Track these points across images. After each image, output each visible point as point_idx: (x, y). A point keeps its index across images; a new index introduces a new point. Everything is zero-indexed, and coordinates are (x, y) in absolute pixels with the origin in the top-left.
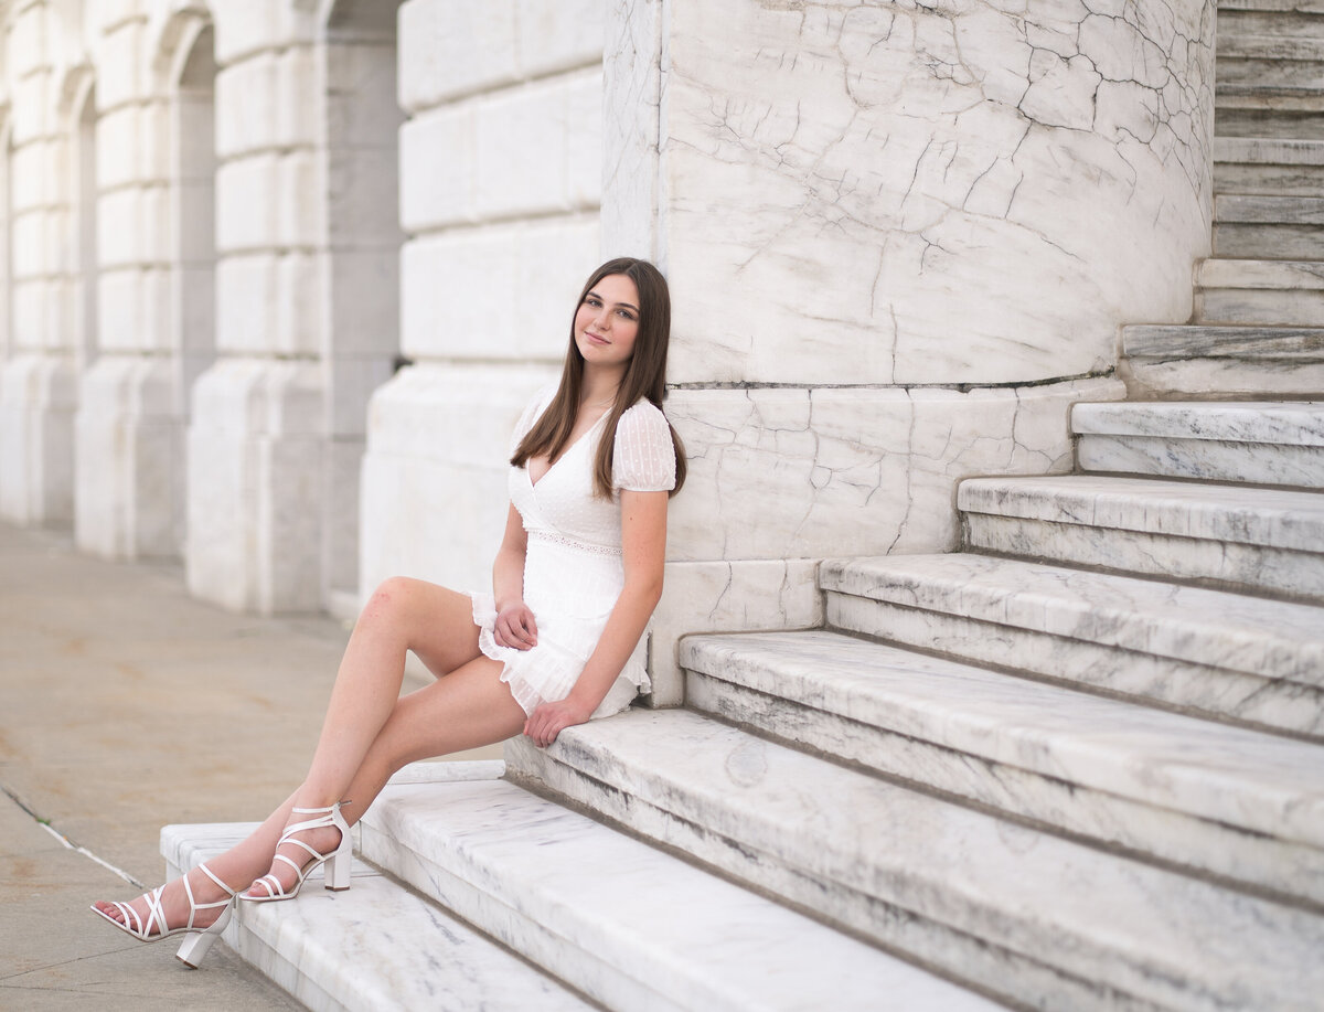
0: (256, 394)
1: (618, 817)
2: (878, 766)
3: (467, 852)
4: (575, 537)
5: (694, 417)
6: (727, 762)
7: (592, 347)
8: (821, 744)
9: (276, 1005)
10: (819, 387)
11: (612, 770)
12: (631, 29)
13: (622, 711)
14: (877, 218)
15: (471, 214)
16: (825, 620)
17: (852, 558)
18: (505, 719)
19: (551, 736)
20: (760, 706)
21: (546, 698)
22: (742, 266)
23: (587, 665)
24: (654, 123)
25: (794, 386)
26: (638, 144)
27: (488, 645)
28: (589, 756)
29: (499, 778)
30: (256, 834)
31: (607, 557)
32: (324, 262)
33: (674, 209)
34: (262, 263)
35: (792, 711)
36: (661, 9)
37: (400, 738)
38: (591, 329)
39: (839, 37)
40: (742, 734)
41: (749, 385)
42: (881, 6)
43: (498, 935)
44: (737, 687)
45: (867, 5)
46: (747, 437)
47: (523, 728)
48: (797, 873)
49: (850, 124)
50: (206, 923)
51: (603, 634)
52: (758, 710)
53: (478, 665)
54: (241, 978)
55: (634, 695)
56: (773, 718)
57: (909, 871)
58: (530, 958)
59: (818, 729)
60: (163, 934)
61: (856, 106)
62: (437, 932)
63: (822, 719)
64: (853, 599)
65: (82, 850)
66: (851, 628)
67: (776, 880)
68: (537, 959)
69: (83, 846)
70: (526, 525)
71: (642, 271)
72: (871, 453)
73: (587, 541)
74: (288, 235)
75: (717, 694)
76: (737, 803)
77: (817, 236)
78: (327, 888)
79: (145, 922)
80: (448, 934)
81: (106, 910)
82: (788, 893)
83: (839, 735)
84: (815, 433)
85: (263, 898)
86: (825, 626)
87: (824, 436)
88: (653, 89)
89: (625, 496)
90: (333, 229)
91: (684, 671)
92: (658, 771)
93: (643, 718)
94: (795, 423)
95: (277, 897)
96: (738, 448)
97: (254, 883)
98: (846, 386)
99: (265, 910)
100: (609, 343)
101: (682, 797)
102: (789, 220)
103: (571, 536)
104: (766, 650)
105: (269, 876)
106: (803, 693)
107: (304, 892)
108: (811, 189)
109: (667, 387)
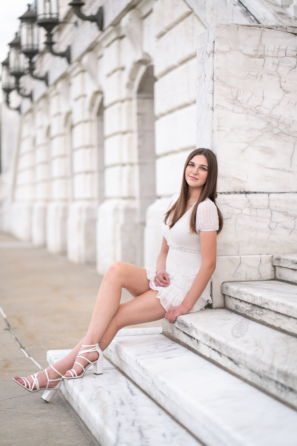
0: (116, 210)
1: (195, 349)
2: (287, 330)
3: (138, 361)
4: (184, 248)
5: (227, 204)
6: (233, 328)
7: (192, 181)
8: (268, 321)
9: (71, 417)
10: (272, 193)
11: (193, 331)
12: (204, 68)
13: (202, 310)
14: (292, 132)
15: (176, 148)
16: (275, 277)
17: (285, 254)
18: (158, 312)
19: (174, 319)
20: (248, 307)
21: (173, 305)
22: (244, 150)
23: (188, 293)
24: (211, 100)
25: (263, 193)
26: (207, 108)
27: (153, 285)
28: (186, 326)
29: (160, 334)
30: (70, 354)
31: (196, 254)
32: (136, 168)
33: (219, 130)
34: (118, 168)
35: (258, 309)
36: (213, 59)
37: (120, 319)
38: (191, 175)
39: (278, 68)
40: (242, 318)
41: (247, 193)
42: (293, 57)
43: (148, 392)
44: (241, 301)
45: (287, 56)
46: (246, 211)
47: (165, 316)
48: (252, 371)
49: (282, 99)
50: (53, 386)
51: (194, 282)
52: (248, 309)
53: (149, 293)
54: (63, 406)
55: (206, 304)
56: (252, 312)
57: (289, 372)
58: (157, 401)
59: (267, 316)
60: (37, 390)
61: (284, 92)
62: (128, 391)
63: (268, 312)
64: (284, 269)
65: (31, 358)
66: (284, 279)
67: (245, 373)
68: (159, 402)
69: (32, 356)
70: (168, 244)
71: (208, 153)
72: (291, 216)
73: (189, 249)
74: (126, 160)
75: (235, 303)
76: (232, 344)
77: (270, 139)
78: (94, 374)
79: (32, 385)
80: (131, 392)
81: (18, 380)
82: (249, 378)
83: (274, 318)
84: (271, 210)
85: (70, 378)
86: (275, 279)
87: (274, 211)
88: (211, 88)
89: (201, 233)
90: (140, 157)
91: (224, 295)
92: (207, 332)
93: (209, 312)
94: (263, 206)
95: (75, 377)
96: (242, 215)
97: (67, 373)
98: (282, 193)
99: (70, 382)
100: (198, 179)
101: (214, 341)
102: (260, 133)
103: (183, 248)
104: (251, 287)
105: (72, 369)
106: (262, 302)
107: (86, 375)
108: (268, 122)
109: (217, 194)
